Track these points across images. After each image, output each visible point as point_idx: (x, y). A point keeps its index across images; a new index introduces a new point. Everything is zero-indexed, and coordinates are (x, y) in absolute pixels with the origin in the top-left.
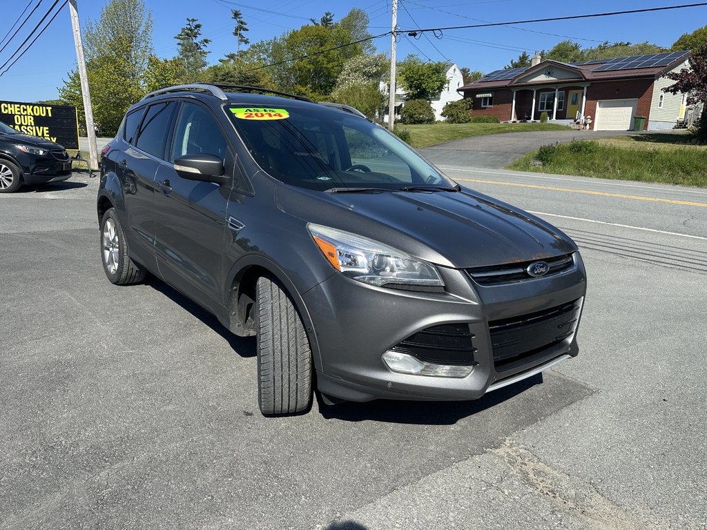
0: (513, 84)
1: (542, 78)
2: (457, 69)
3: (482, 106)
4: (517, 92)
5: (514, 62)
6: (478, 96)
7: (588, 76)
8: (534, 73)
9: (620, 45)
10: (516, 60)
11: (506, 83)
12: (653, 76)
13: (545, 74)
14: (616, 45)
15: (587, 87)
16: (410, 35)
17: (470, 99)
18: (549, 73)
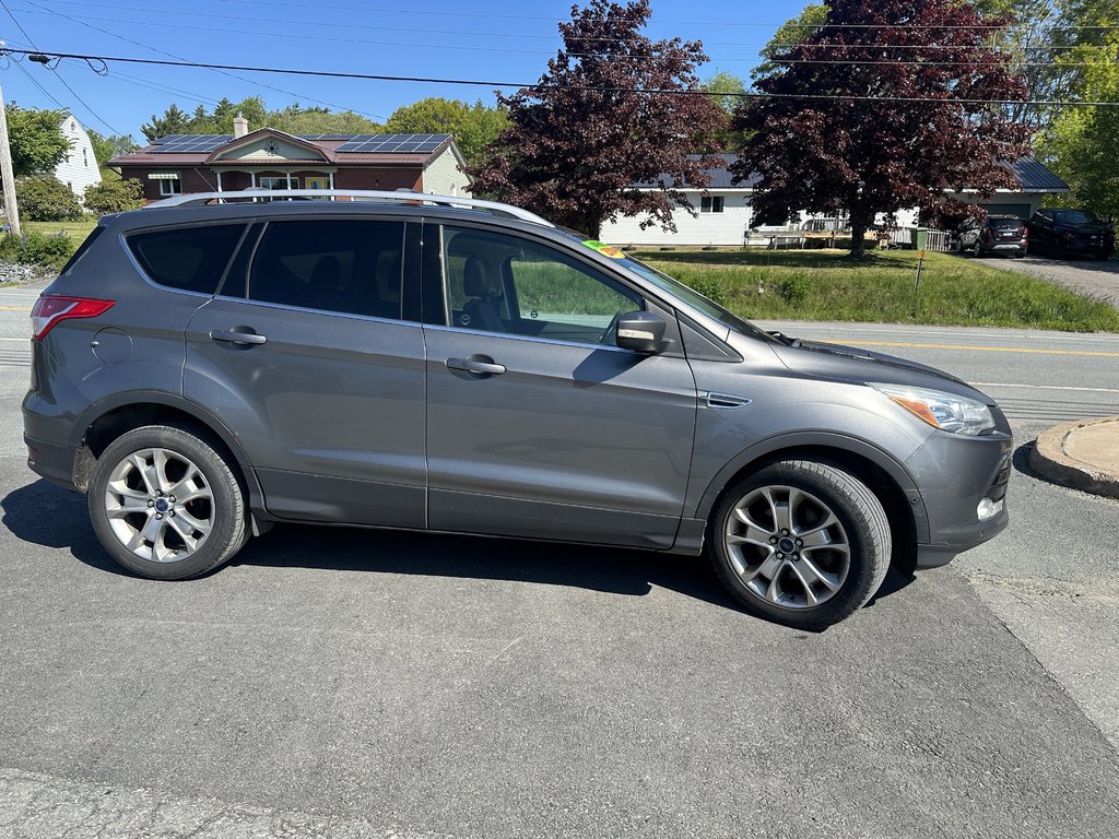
0: (214, 161)
1: (261, 155)
2: (76, 124)
3: (162, 194)
4: (221, 174)
5: (157, 120)
6: (151, 176)
7: (332, 158)
8: (246, 146)
9: (316, 110)
10: (162, 118)
11: (202, 159)
12: (421, 165)
13: (266, 149)
14: (311, 111)
15: (334, 174)
16: (31, 59)
17: (136, 180)
18: (272, 149)
